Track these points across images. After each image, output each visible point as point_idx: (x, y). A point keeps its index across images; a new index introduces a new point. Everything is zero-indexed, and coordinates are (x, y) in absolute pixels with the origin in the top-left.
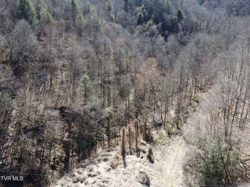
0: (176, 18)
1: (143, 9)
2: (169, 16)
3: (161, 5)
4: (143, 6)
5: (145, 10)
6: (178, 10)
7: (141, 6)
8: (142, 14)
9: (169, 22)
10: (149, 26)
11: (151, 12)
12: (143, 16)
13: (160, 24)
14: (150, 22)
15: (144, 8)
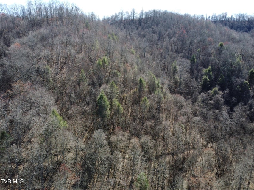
0: (246, 82)
1: (209, 71)
2: (238, 80)
3: (231, 65)
4: (210, 67)
5: (211, 73)
6: (251, 71)
7: (207, 68)
8: (207, 77)
9: (238, 86)
10: (213, 94)
11: (218, 75)
12: (208, 79)
13: (227, 91)
14: (216, 88)
15: (211, 70)
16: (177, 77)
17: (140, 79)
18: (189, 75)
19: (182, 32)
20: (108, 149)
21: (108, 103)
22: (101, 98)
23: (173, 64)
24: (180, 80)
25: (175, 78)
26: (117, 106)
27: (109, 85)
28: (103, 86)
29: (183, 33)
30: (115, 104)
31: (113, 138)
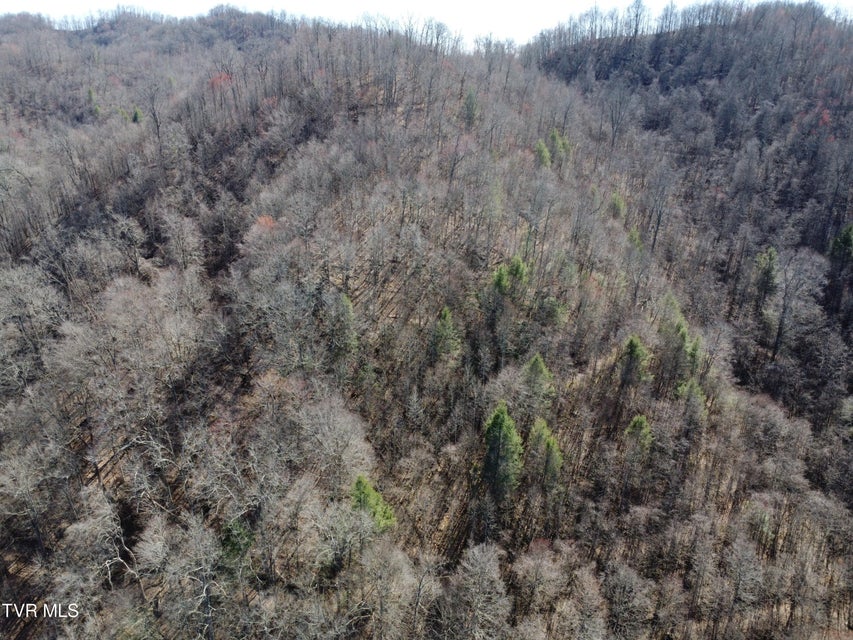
16: (771, 313)
17: (631, 342)
18: (817, 310)
19: (818, 117)
20: (504, 605)
21: (517, 439)
22: (497, 423)
23: (762, 260)
24: (781, 322)
25: (761, 314)
26: (544, 446)
27: (526, 367)
28: (505, 374)
29: (821, 122)
30: (540, 437)
31: (524, 565)
